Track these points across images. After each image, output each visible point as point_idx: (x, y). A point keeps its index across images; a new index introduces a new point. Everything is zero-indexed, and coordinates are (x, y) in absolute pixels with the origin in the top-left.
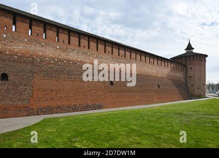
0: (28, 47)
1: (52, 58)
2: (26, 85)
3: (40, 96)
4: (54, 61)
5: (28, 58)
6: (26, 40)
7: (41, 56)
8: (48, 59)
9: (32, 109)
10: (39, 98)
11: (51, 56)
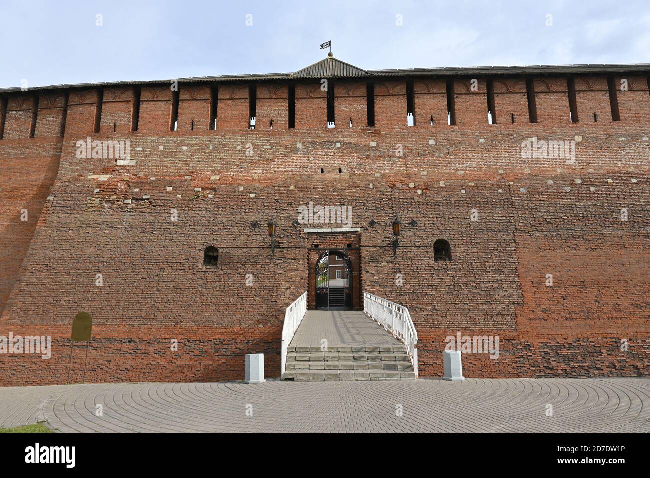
0: (490, 158)
1: (563, 177)
2: (500, 272)
3: (546, 304)
4: (573, 184)
5: (492, 188)
6: (482, 141)
7: (530, 178)
8: (551, 182)
9: (528, 347)
10: (545, 311)
11: (559, 171)
